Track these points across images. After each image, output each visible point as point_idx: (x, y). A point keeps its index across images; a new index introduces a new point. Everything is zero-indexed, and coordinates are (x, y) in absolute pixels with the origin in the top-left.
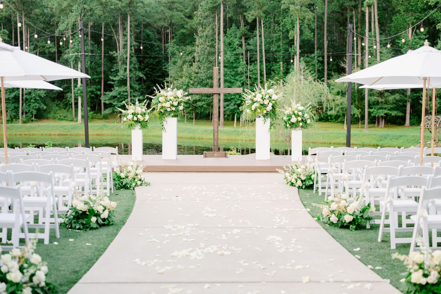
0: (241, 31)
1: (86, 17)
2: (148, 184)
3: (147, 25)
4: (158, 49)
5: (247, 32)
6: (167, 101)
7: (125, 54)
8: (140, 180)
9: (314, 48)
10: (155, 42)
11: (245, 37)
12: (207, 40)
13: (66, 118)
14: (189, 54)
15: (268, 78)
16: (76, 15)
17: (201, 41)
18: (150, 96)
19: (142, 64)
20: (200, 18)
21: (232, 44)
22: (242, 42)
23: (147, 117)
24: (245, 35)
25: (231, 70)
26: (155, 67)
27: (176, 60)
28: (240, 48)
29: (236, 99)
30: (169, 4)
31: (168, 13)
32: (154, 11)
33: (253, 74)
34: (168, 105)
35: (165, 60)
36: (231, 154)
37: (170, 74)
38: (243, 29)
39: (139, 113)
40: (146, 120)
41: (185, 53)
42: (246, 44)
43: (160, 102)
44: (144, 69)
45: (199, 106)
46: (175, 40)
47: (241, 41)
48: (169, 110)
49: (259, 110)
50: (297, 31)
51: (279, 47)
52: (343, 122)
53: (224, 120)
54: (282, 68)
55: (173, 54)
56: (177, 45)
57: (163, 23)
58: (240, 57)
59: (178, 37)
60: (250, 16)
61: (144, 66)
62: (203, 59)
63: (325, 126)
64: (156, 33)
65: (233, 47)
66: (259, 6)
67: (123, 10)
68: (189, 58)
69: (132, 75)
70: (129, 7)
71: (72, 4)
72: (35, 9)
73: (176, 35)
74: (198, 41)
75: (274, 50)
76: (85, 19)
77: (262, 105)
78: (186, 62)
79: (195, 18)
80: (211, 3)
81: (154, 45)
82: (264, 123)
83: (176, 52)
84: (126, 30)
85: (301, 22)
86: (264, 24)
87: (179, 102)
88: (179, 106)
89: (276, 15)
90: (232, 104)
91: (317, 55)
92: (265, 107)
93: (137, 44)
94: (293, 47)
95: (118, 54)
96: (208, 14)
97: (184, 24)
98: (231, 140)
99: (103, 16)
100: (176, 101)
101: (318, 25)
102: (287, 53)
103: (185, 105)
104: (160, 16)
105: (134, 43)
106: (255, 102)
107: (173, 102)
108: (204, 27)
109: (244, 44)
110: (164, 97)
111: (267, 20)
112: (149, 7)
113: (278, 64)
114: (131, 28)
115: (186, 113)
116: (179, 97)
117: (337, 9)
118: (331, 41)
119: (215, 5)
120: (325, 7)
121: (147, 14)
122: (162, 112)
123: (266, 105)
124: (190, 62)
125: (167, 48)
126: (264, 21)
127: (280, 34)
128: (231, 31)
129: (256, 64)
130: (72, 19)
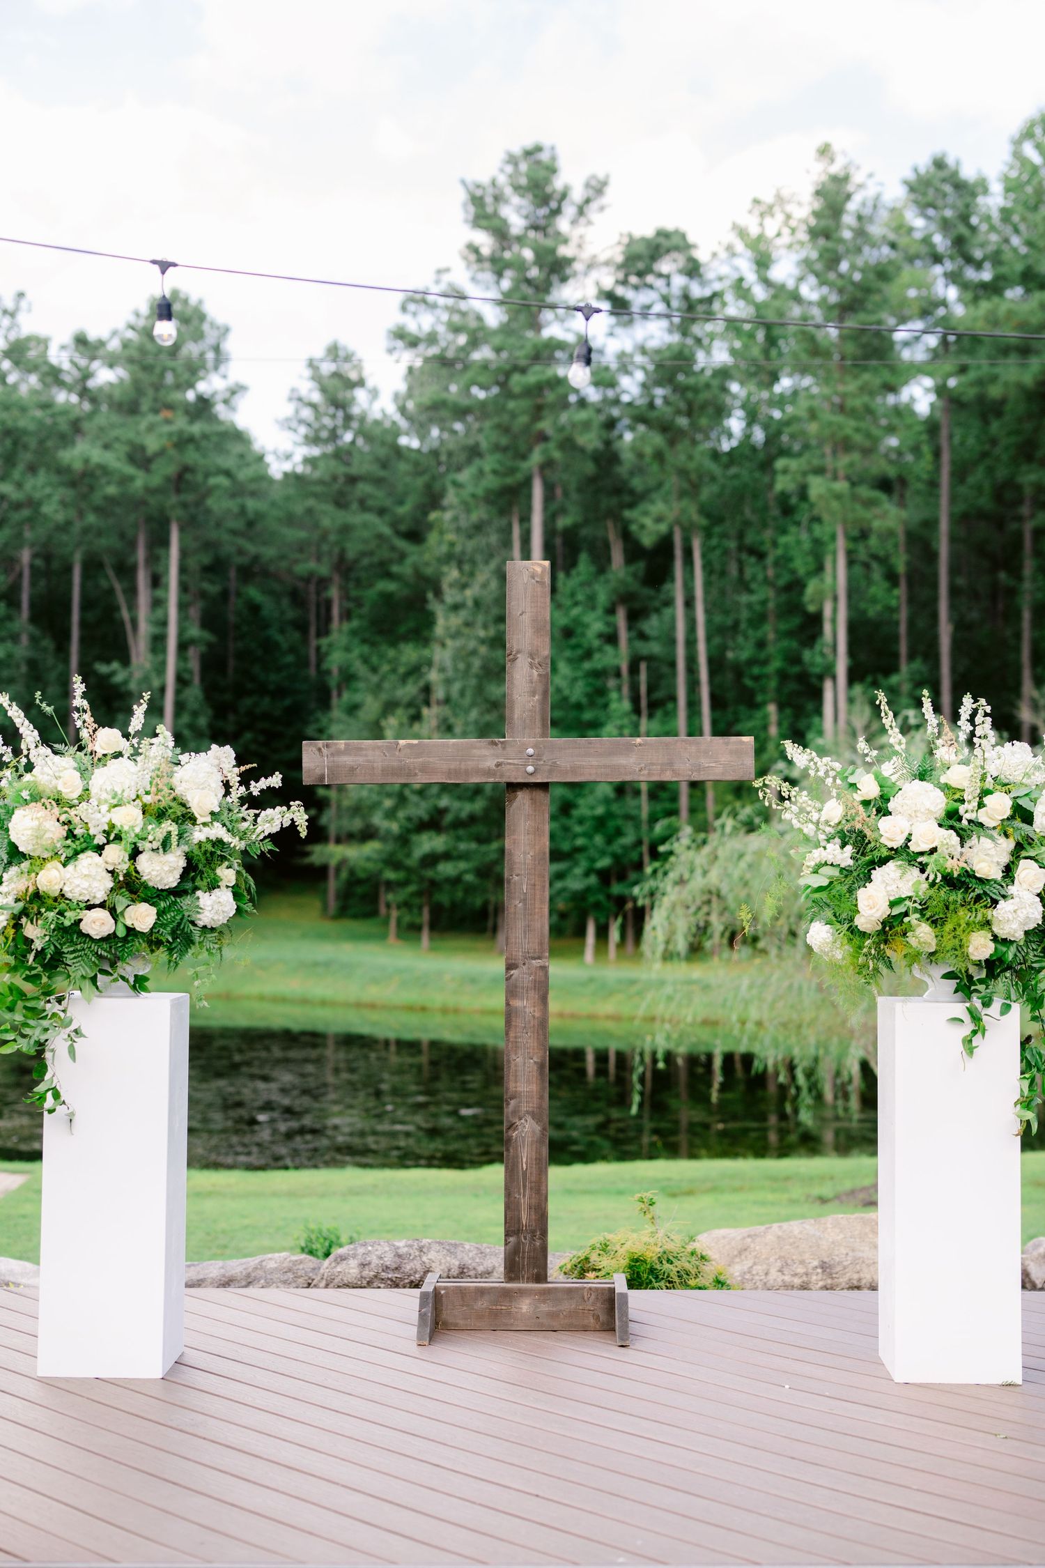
0: (614, 584)
3: (247, 573)
4: (290, 659)
5: (635, 586)
6: (78, 843)
7: (159, 673)
9: (896, 656)
10: (282, 631)
11: (628, 606)
12: (480, 618)
14: (408, 674)
17: (456, 620)
20: (452, 537)
21: (579, 631)
22: (615, 627)
24: (626, 598)
27: (358, 697)
28: (609, 649)
30: (336, 487)
31: (330, 518)
34: (86, 878)
35: (316, 698)
38: (621, 575)
41: (394, 671)
42: (633, 633)
45: (447, 880)
46: (358, 623)
47: (611, 619)
48: (97, 924)
49: (923, 934)
50: (835, 577)
51: (761, 644)
54: (773, 730)
55: (348, 678)
56: (364, 641)
57: (312, 565)
58: (610, 684)
59: (365, 610)
60: (648, 522)
62: (463, 695)
64: (285, 602)
65: (580, 646)
66: (686, 486)
67: (153, 501)
68: (410, 690)
70: (179, 491)
73: (360, 605)
74: (444, 622)
75: (745, 655)
76: (3, 536)
77: (951, 882)
78: (397, 705)
79: (432, 538)
80: (495, 472)
81: (277, 645)
82: (968, 1042)
83: (360, 668)
84: (164, 580)
85: (851, 546)
86: (704, 556)
87: (196, 852)
88: (199, 893)
89: (747, 524)
90: (578, 871)
91: (911, 680)
92: (978, 898)
93: (208, 636)
94: (818, 647)
95: (131, 675)
96: (485, 516)
97: (391, 561)
98: (573, 1016)
99: (77, 527)
100: (166, 844)
101: (908, 564)
102: (795, 670)
103: (390, 875)
104: (302, 534)
105: (194, 631)
106: (885, 853)
107: (135, 853)
108: (467, 567)
109: (623, 635)
110: (56, 810)
111: (714, 542)
112: (253, 494)
113: (759, 714)
114: (185, 578)
115: (394, 906)
116: (196, 811)
117: (985, 502)
118: (960, 626)
119: (509, 481)
120: (938, 496)
121: (250, 524)
122: (38, 945)
123: (987, 888)
124: (410, 704)
125: (327, 654)
126: (703, 545)
127: (763, 595)
128: (574, 582)
129: (670, 715)
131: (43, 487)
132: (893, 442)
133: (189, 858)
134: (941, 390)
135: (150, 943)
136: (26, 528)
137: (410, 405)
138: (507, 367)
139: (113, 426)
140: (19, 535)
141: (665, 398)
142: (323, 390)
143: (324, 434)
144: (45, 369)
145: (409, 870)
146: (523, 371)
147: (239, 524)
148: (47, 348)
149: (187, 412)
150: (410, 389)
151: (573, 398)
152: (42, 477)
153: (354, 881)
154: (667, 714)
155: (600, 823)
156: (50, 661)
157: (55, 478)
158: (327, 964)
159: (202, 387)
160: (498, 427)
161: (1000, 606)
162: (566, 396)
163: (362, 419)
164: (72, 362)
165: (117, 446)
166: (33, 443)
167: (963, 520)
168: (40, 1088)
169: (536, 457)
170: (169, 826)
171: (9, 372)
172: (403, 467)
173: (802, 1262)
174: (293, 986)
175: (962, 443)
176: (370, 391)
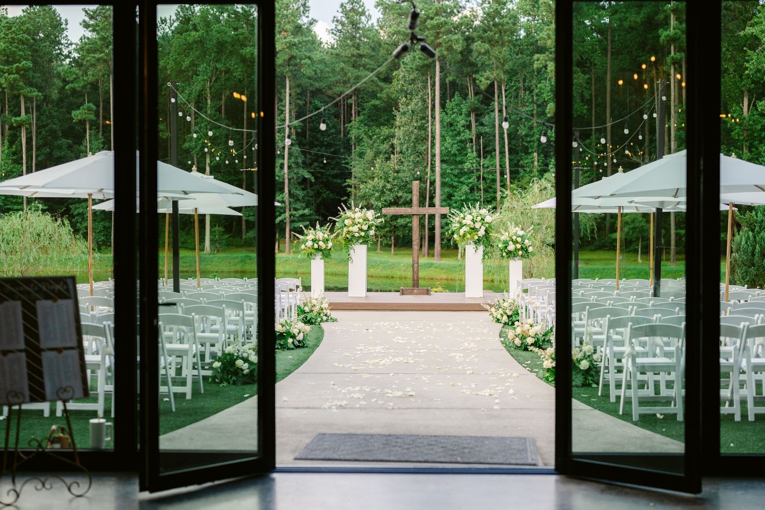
0: (470, 104)
1: (219, 83)
2: (334, 320)
3: (317, 92)
4: (333, 131)
5: (479, 105)
6: (354, 224)
7: (282, 141)
8: (326, 315)
10: (329, 119)
11: (475, 113)
12: (414, 118)
13: (184, 246)
14: (385, 140)
15: (512, 179)
16: (204, 80)
17: (404, 119)
18: (333, 218)
19: (308, 156)
20: (402, 82)
21: (455, 124)
22: (470, 121)
23: (330, 244)
24: (475, 109)
25: (453, 167)
27: (363, 149)
28: (467, 131)
30: (354, 58)
31: (352, 73)
32: (327, 69)
33: (489, 173)
34: (355, 229)
35: (344, 148)
36: (436, 292)
37: (353, 174)
38: (472, 100)
39: (321, 239)
40: (329, 248)
41: (379, 138)
42: (478, 124)
43: (345, 225)
44: (311, 165)
45: (401, 226)
46: (363, 117)
47: (468, 119)
48: (357, 235)
49: (469, 236)
51: (531, 128)
52: (636, 251)
53: (442, 248)
54: (536, 163)
55: (359, 140)
56: (365, 125)
57: (342, 89)
58: (468, 146)
59: (366, 111)
60: (483, 79)
61: (311, 159)
62: (407, 150)
63: (608, 257)
65: (455, 130)
66: (498, 64)
67: (278, 70)
68: (385, 147)
69: (292, 175)
70: (289, 66)
71: (197, 62)
73: (364, 109)
74: (399, 120)
75: (524, 133)
76: (217, 85)
77: (472, 229)
78: (380, 153)
79: (395, 82)
80: (420, 59)
82: (476, 251)
83: (364, 137)
86: (506, 91)
88: (370, 231)
89: (526, 77)
96: (416, 76)
97: (377, 91)
100: (365, 224)
105: (294, 122)
106: (464, 225)
107: (362, 225)
108: (409, 97)
109: (474, 124)
110: (351, 219)
111: (512, 84)
113: (530, 157)
115: (379, 236)
116: (369, 219)
119: (426, 62)
122: (349, 238)
123: (477, 230)
124: (385, 153)
125: (350, 131)
126: (506, 86)
127: (532, 107)
128: (453, 104)
129: (493, 157)
130: (197, 86)
131: (234, 65)
133: (369, 226)
135: (364, 237)
142: (347, 17)
146: (432, 19)
149: (293, 33)
152: (234, 59)
157: (239, 61)
159: (299, 22)
162: (449, 29)
163: (364, 28)
166: (229, 46)
169: (437, 53)
172: (382, 50)
176: (367, 17)
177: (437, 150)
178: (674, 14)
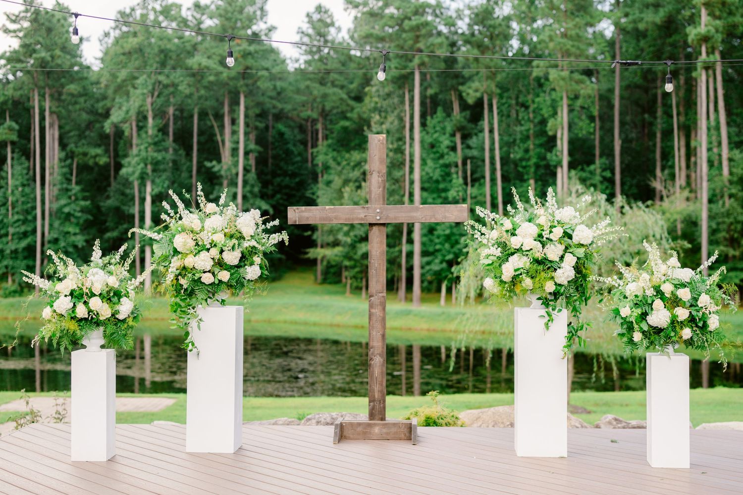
0: (455, 122)
3: (279, 117)
4: (299, 159)
5: (465, 123)
6: (200, 248)
7: (235, 167)
9: (594, 155)
10: (295, 145)
11: (461, 132)
14: (355, 166)
16: (143, 94)
19: (269, 187)
20: (376, 99)
21: (438, 145)
22: (455, 142)
23: (126, 306)
24: (461, 129)
25: (435, 195)
26: (294, 192)
27: (331, 178)
28: (452, 153)
29: (444, 252)
30: (321, 75)
31: (318, 90)
32: (292, 89)
33: (478, 203)
34: (204, 261)
35: (311, 178)
38: (458, 118)
40: (121, 317)
41: (348, 164)
42: (464, 146)
43: (176, 252)
44: (273, 196)
46: (331, 141)
47: (453, 139)
48: (207, 279)
49: (528, 282)
50: (562, 118)
51: (527, 151)
53: (422, 291)
55: (326, 168)
56: (334, 150)
57: (309, 113)
58: (453, 170)
59: (334, 135)
60: (471, 91)
61: (272, 190)
64: (296, 131)
65: (438, 152)
66: (490, 74)
67: (231, 83)
68: (356, 174)
69: (247, 205)
70: (244, 79)
71: (136, 74)
72: (68, 85)
73: (332, 133)
74: (372, 140)
75: (518, 156)
76: (160, 101)
77: (538, 262)
78: (350, 181)
79: (367, 100)
80: (396, 68)
81: (292, 152)
82: (547, 325)
83: (332, 163)
84: (237, 121)
85: (570, 102)
86: (498, 108)
87: (245, 251)
88: (246, 267)
89: (520, 92)
90: (437, 261)
91: (601, 168)
92: (549, 268)
93: (259, 148)
94: (554, 152)
95: (222, 167)
96: (392, 89)
97: (347, 111)
98: (434, 330)
99: (196, 96)
100: (233, 248)
101: (599, 111)
102: (543, 163)
103: (347, 263)
104: (304, 98)
105: (252, 146)
106: (513, 251)
107: (222, 251)
108: (383, 114)
109: (459, 146)
110: (192, 235)
111: (504, 101)
112: (280, 79)
113: (525, 185)
114: (247, 120)
115: (349, 278)
116: (245, 235)
117: (638, 80)
118: (626, 141)
119: (403, 72)
120: (614, 77)
121: (279, 94)
122: (185, 286)
123: (552, 264)
124: (356, 181)
125: (316, 156)
126: (498, 102)
127: (529, 127)
128: (435, 121)
129: (482, 185)
130: (134, 101)
131: (179, 77)
132: (592, 51)
133: (242, 253)
134: (617, 24)
135: (228, 286)
136: (171, 96)
137: (356, 35)
138: (402, 17)
139: (212, 47)
140: (168, 101)
141: (479, 30)
142: (314, 28)
143: (314, 49)
144: (180, 19)
145: (355, 261)
146: (410, 19)
147: (274, 94)
148: (180, 10)
149: (248, 40)
150: (355, 28)
151: (434, 32)
152: (179, 71)
153: (329, 266)
154: (480, 185)
155: (448, 238)
156: (183, 160)
157: (184, 72)
158: (316, 306)
159: (255, 28)
160: (398, 46)
161: (646, 131)
162: (432, 30)
163: (333, 42)
164: (193, 16)
165: (214, 57)
166: (174, 57)
167: (628, 88)
168: (186, 342)
169: (416, 61)
170: (234, 241)
171: (163, 22)
172: (353, 65)
173: (503, 423)
174: (301, 316)
175: (627, 51)
176: (336, 28)
177: (417, 176)
178: (706, 9)
